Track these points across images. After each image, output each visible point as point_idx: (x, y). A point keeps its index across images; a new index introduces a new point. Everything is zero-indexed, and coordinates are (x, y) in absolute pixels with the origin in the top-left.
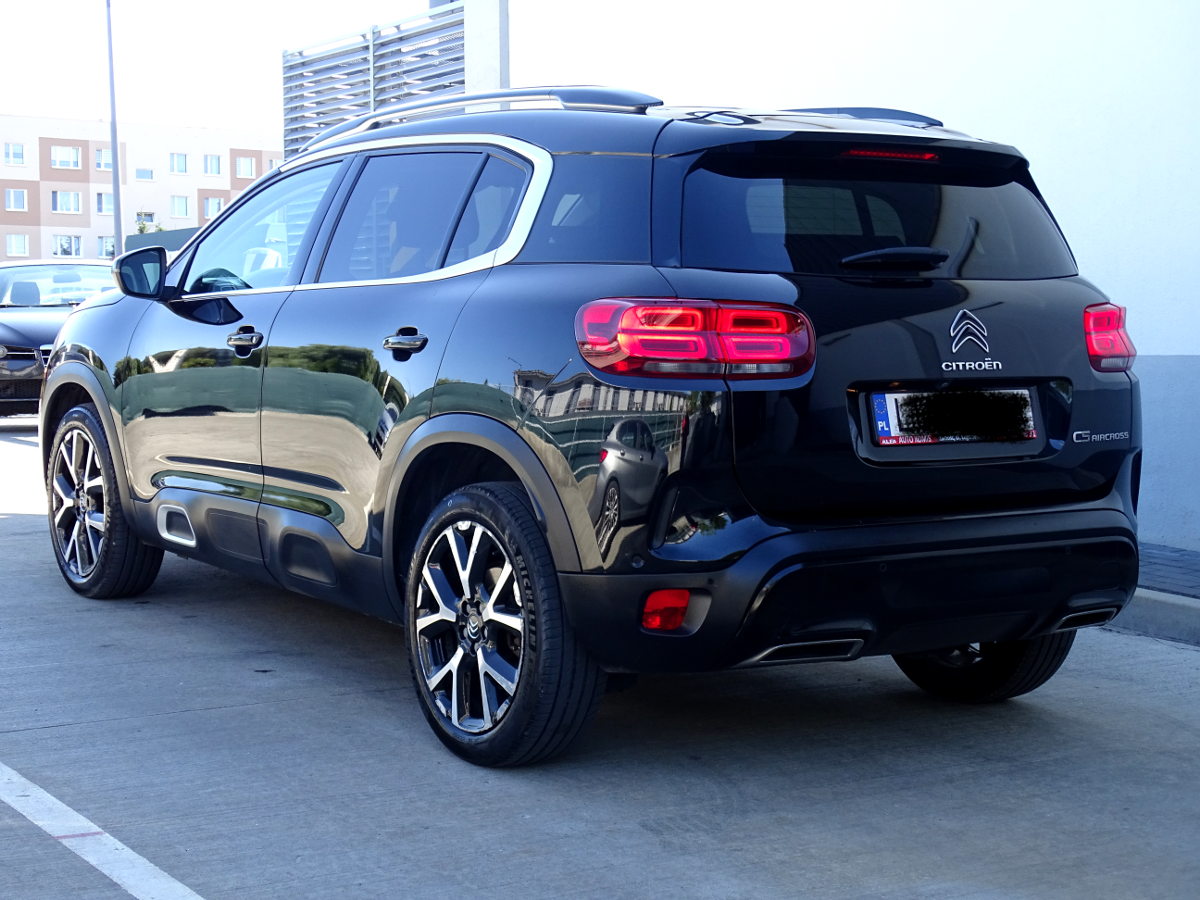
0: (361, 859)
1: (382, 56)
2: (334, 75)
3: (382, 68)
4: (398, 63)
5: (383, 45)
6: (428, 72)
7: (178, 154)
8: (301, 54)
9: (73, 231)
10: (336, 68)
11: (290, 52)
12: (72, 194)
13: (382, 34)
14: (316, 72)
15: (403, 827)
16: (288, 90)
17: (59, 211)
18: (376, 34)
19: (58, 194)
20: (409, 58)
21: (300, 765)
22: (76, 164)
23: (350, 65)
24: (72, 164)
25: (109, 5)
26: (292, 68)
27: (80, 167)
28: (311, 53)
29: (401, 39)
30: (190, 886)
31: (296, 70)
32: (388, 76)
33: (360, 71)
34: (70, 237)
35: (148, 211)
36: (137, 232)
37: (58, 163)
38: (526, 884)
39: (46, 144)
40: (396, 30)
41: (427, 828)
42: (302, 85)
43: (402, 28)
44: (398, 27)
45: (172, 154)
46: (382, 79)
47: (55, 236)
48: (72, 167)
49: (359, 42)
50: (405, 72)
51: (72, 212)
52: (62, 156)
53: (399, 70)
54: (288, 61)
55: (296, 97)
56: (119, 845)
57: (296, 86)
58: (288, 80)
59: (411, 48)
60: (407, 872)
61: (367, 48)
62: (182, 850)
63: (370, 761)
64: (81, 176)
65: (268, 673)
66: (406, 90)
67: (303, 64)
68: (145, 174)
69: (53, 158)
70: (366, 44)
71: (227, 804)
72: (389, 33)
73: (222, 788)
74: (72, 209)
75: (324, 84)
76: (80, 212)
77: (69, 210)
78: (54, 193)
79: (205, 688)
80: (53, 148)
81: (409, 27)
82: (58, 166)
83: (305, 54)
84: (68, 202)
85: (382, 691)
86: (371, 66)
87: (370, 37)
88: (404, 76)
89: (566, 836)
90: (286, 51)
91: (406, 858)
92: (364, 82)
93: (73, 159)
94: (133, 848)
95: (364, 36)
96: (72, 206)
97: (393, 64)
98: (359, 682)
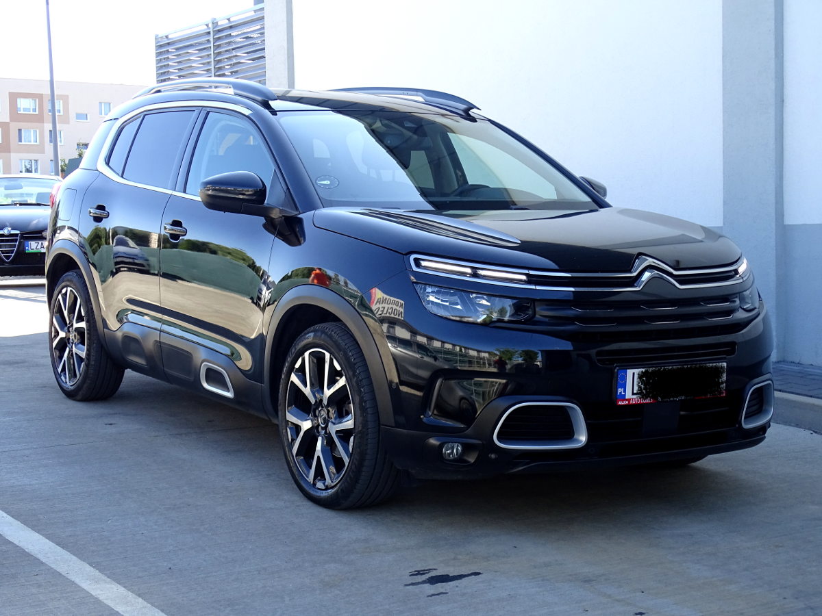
0: (146, 521)
1: (219, 39)
2: (190, 51)
3: (219, 46)
4: (229, 43)
5: (219, 31)
6: (250, 48)
7: (105, 103)
8: (167, 37)
9: (33, 156)
10: (191, 46)
11: (160, 36)
12: (32, 131)
13: (219, 24)
14: (177, 49)
15: (175, 505)
16: (159, 61)
17: (23, 143)
18: (215, 24)
19: (23, 130)
20: (238, 39)
21: (121, 473)
22: (35, 110)
23: (200, 44)
24: (32, 110)
25: (47, 3)
26: (161, 46)
27: (37, 113)
28: (173, 36)
29: (231, 27)
30: (43, 535)
31: (164, 47)
32: (224, 51)
33: (205, 49)
34: (31, 160)
35: (84, 142)
36: (77, 157)
37: (22, 110)
38: (240, 532)
39: (14, 97)
40: (227, 21)
41: (189, 505)
42: (168, 58)
43: (232, 20)
44: (229, 19)
45: (100, 103)
46: (219, 54)
47: (21, 160)
48: (31, 112)
49: (203, 29)
50: (233, 49)
51: (32, 143)
52: (25, 105)
53: (230, 48)
54: (158, 42)
55: (165, 66)
56: (5, 515)
57: (165, 59)
58: (158, 54)
59: (237, 33)
60: (172, 527)
61: (209, 33)
62: (41, 517)
63: (164, 471)
64: (38, 119)
65: (112, 426)
66: (235, 61)
67: (169, 44)
68: (82, 116)
69: (19, 106)
70: (208, 31)
71: (73, 494)
72: (223, 23)
73: (72, 486)
74: (32, 141)
75: (184, 57)
76: (38, 143)
77: (30, 142)
78: (20, 130)
79: (72, 434)
80: (18, 100)
81: (236, 19)
82: (22, 112)
83: (170, 37)
84: (30, 137)
85: (181, 434)
86: (212, 45)
87: (210, 25)
88: (234, 52)
89: (271, 509)
90: (158, 35)
91: (172, 520)
92: (208, 55)
93: (32, 107)
94: (13, 517)
95: (207, 25)
96: (32, 139)
97: (226, 43)
98: (167, 429)
